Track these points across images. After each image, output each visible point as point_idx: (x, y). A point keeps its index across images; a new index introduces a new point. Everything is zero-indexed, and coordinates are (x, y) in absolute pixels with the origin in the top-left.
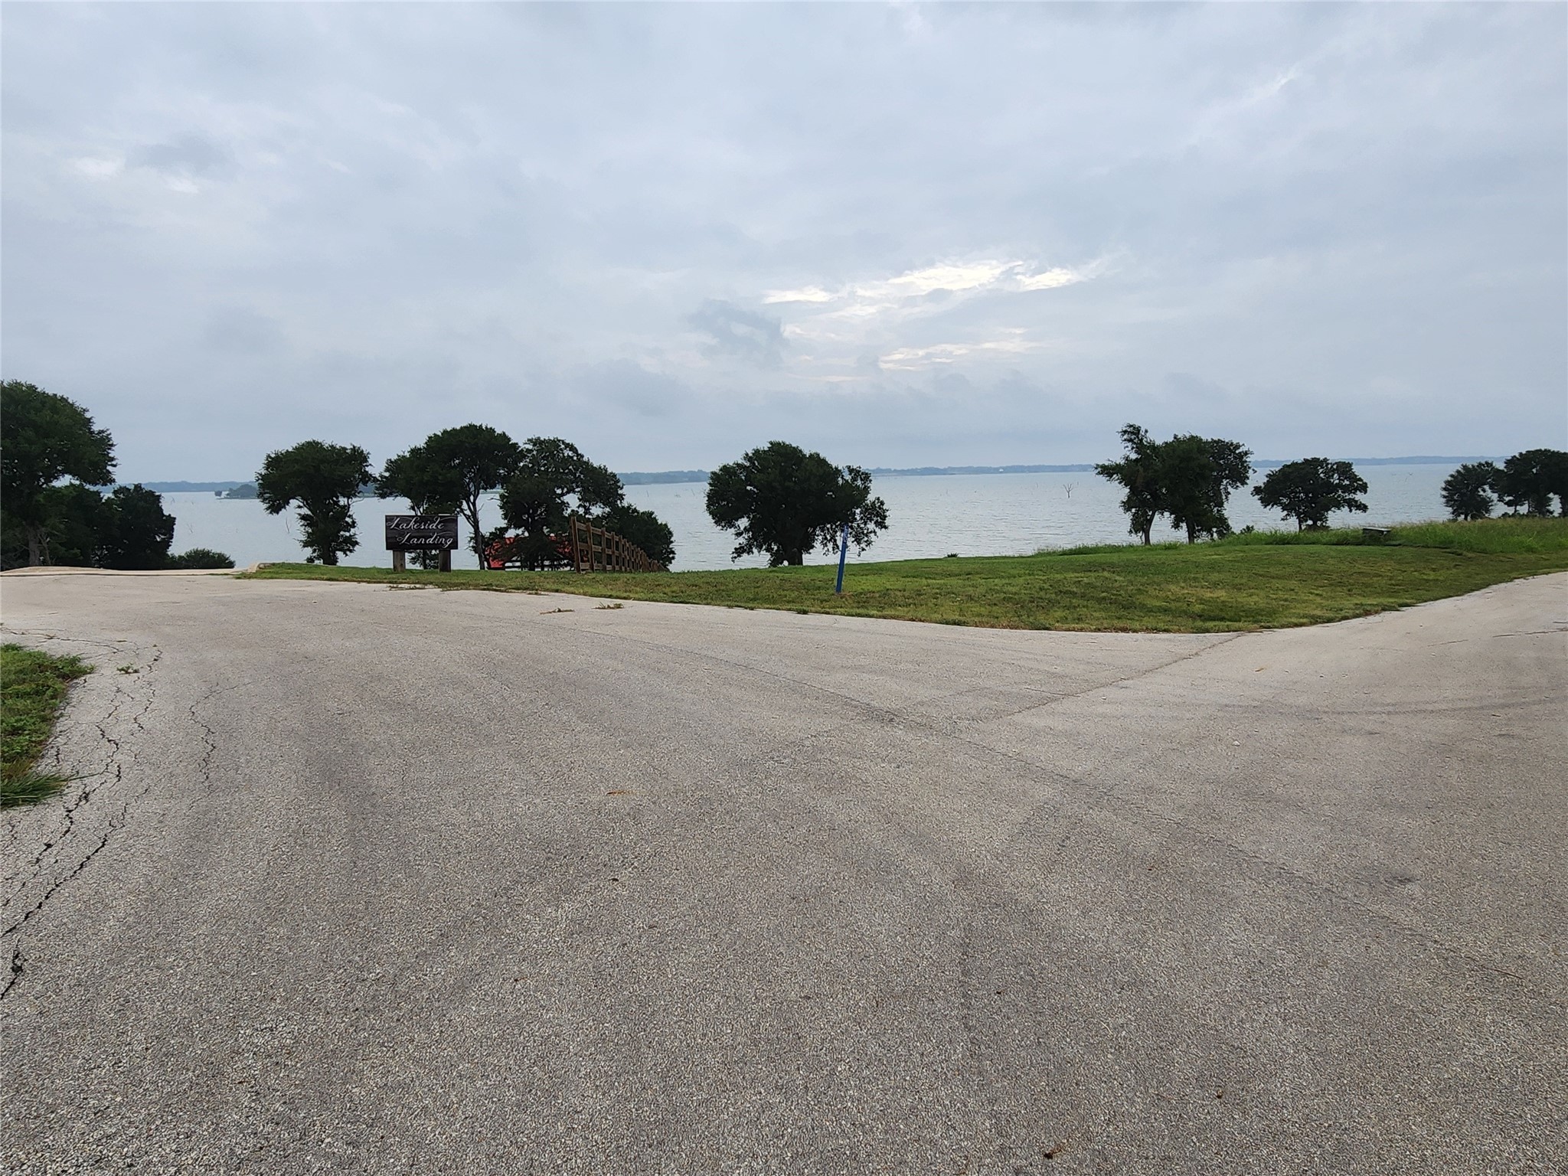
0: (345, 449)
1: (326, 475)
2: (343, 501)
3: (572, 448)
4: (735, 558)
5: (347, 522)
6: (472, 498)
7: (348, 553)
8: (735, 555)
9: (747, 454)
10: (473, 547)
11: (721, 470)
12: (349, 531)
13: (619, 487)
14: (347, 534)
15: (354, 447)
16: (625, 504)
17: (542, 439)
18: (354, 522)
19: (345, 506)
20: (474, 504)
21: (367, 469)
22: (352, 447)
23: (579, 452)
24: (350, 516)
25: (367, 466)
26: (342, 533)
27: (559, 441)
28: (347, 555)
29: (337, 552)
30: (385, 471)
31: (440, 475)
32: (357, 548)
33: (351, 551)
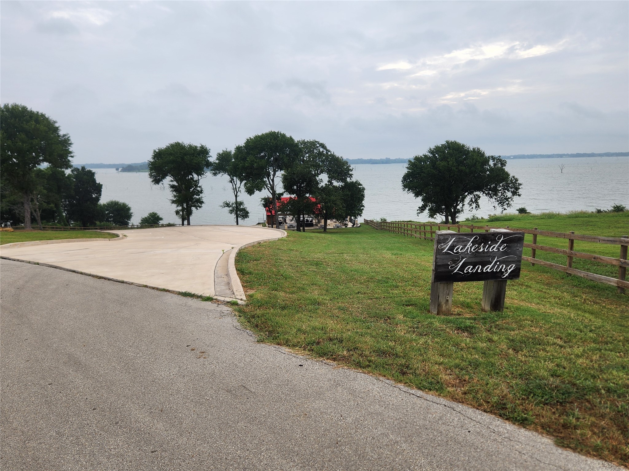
0: (196, 147)
1: (188, 162)
2: (195, 177)
3: (323, 146)
4: (419, 213)
5: (198, 191)
6: (272, 177)
7: (198, 208)
8: (419, 211)
9: (430, 149)
10: (263, 204)
11: (414, 159)
12: (199, 195)
13: (350, 170)
14: (198, 197)
15: (202, 145)
16: (354, 180)
17: (306, 141)
18: (202, 190)
19: (197, 181)
20: (273, 180)
21: (209, 159)
22: (201, 146)
23: (328, 149)
24: (200, 187)
25: (209, 157)
26: (195, 196)
27: (316, 142)
28: (197, 209)
29: (192, 208)
30: (217, 160)
31: (256, 162)
32: (203, 205)
33: (200, 207)
